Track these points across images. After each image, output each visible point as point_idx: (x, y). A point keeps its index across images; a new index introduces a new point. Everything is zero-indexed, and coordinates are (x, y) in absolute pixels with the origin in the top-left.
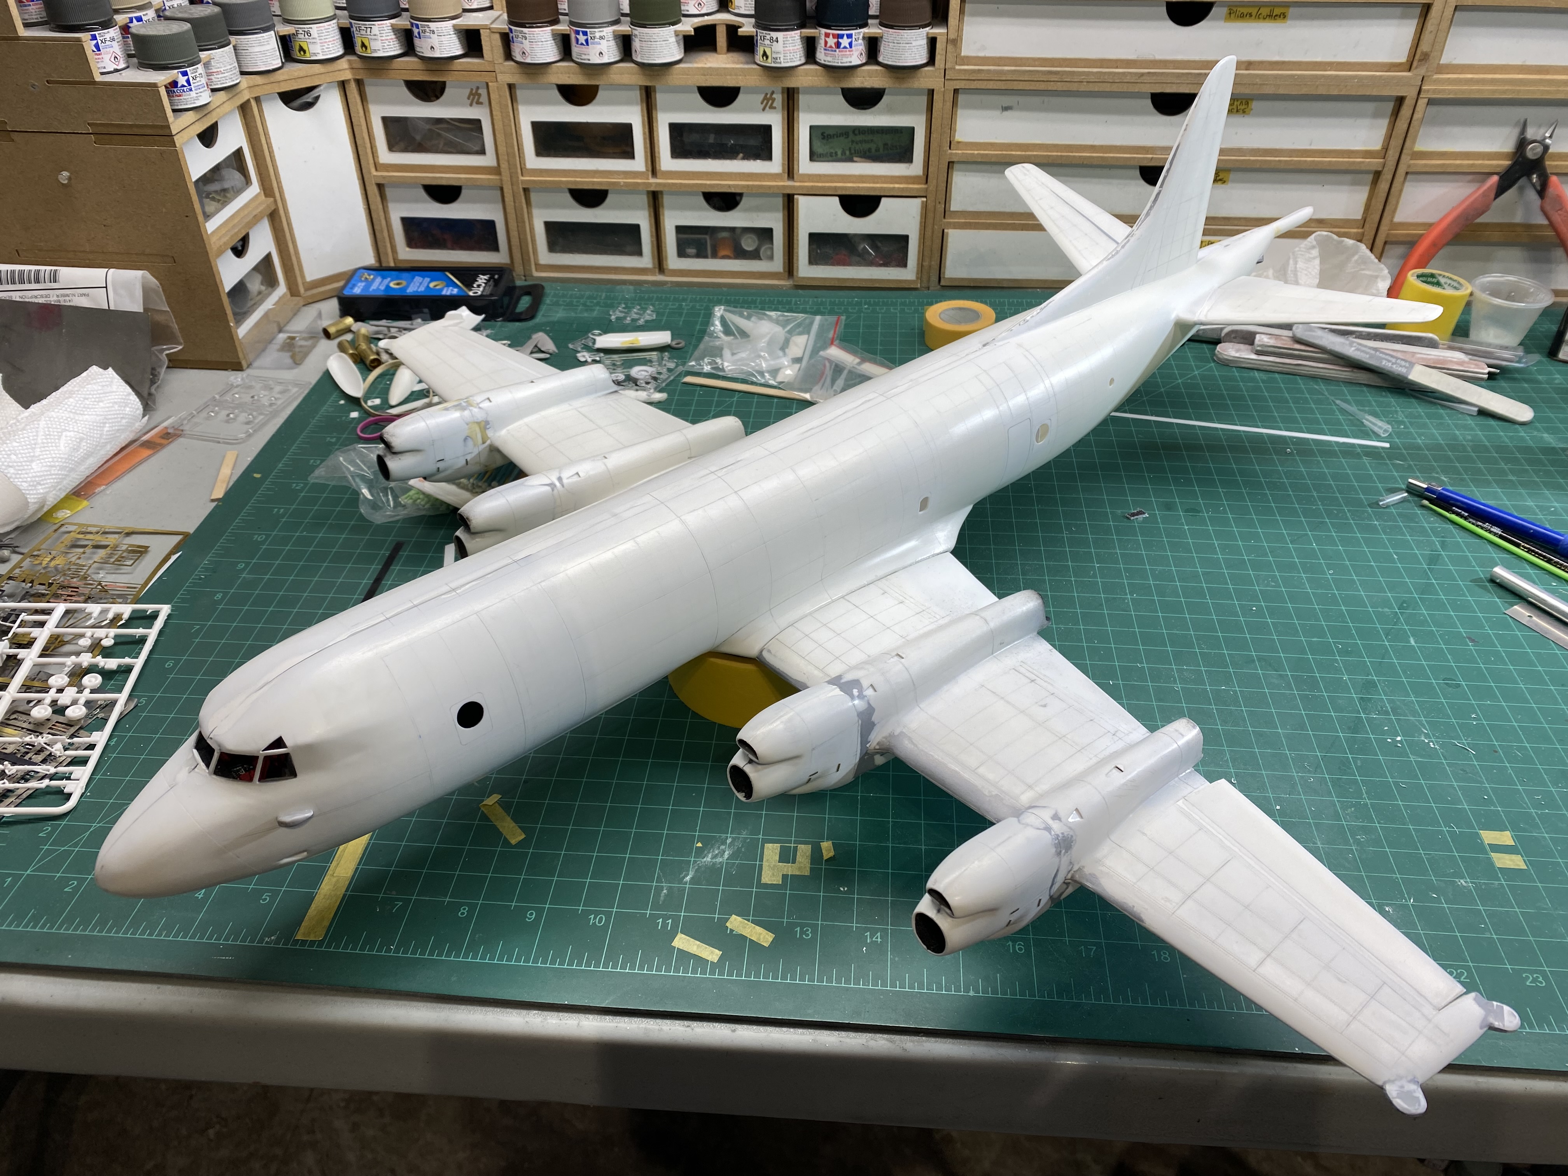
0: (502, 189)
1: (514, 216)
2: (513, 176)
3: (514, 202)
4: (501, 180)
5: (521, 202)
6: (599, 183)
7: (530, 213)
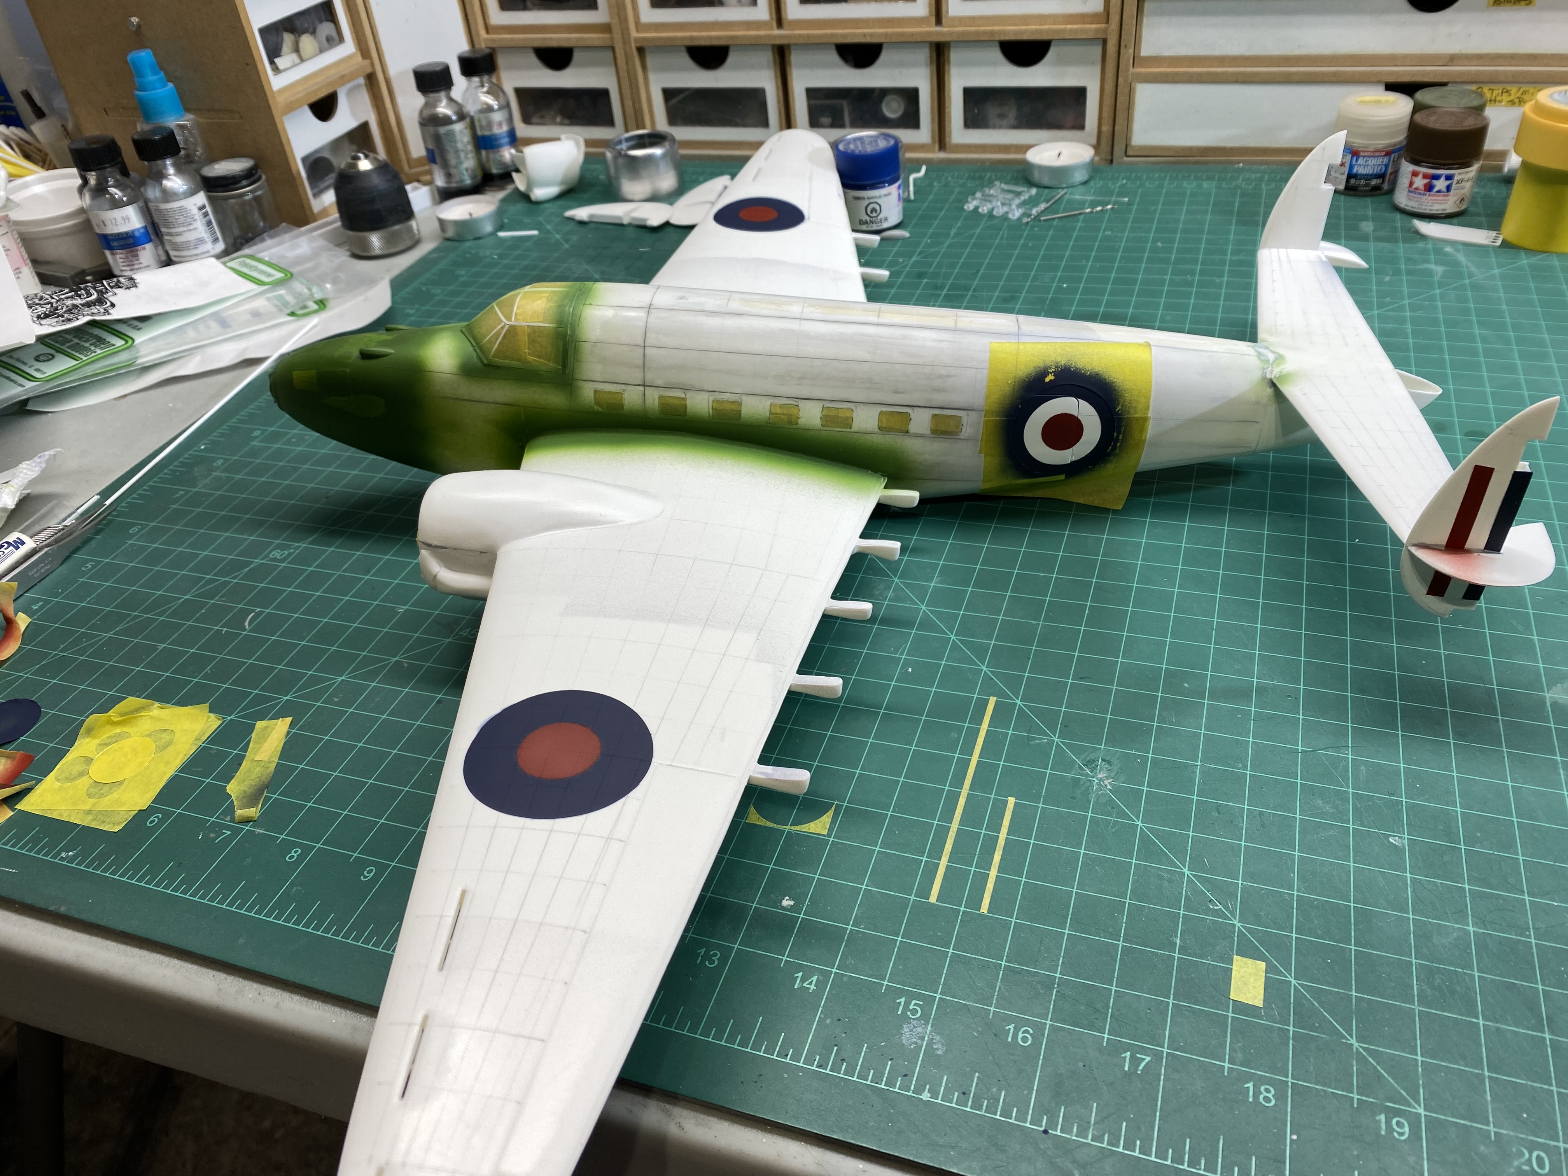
0: (613, 49)
1: (627, 80)
2: (625, 31)
3: (627, 64)
4: (612, 38)
5: (634, 65)
6: (718, 38)
7: (646, 78)
